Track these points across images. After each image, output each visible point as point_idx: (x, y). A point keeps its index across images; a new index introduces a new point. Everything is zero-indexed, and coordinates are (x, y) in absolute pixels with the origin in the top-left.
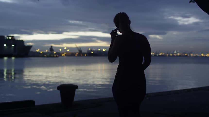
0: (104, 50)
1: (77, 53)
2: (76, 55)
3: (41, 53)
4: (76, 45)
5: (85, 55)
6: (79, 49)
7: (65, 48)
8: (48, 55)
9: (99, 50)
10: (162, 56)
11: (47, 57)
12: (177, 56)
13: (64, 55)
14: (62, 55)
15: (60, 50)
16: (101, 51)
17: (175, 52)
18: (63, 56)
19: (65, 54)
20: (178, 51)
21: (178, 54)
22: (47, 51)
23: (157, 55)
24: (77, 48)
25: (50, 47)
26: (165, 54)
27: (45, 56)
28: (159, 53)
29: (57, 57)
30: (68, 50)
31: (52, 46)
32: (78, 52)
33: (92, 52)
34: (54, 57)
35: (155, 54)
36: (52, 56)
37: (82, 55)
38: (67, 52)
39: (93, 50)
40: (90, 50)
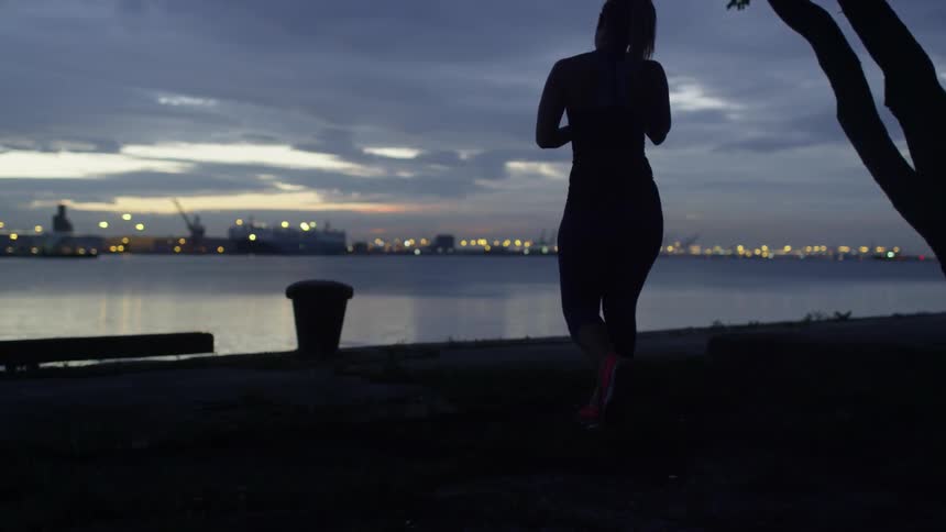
0: (305, 227)
1: (182, 241)
2: (177, 249)
3: (14, 237)
4: (177, 204)
5: (220, 249)
6: (192, 221)
7: (127, 217)
8: (49, 246)
9: (285, 224)
11: (44, 254)
13: (121, 248)
14: (113, 249)
15: (104, 225)
16: (294, 233)
18: (117, 252)
19: (125, 245)
22: (39, 229)
23: (545, 250)
24: (184, 216)
25: (55, 212)
27: (35, 250)
29: (88, 255)
30: (140, 227)
31: (62, 209)
32: (188, 233)
33: (252, 237)
34: (75, 255)
35: (535, 244)
36: (67, 250)
37: (203, 249)
38: (135, 236)
39: (257, 224)
40: (244, 226)
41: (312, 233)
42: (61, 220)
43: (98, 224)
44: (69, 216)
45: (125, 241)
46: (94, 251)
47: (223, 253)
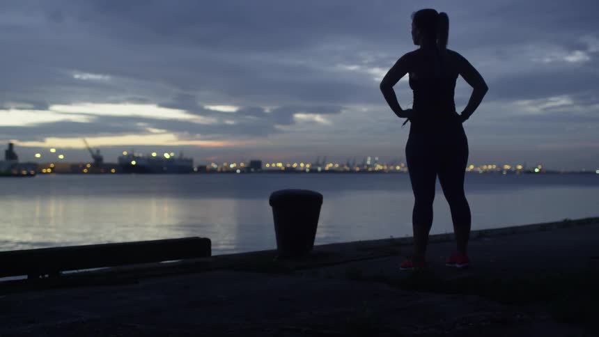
0: (167, 156)
1: (89, 166)
2: (85, 170)
4: (85, 142)
5: (113, 171)
6: (95, 152)
7: (53, 151)
8: (3, 169)
9: (154, 154)
10: (331, 171)
12: (374, 172)
13: (49, 170)
14: (44, 171)
15: (38, 155)
16: (160, 160)
17: (369, 162)
18: (47, 173)
19: (52, 168)
20: (377, 159)
21: (379, 167)
23: (319, 169)
24: (90, 150)
25: (7, 148)
26: (342, 166)
28: (324, 164)
29: (29, 175)
30: (61, 157)
31: (11, 145)
32: (92, 160)
33: (134, 163)
34: (20, 175)
35: (312, 165)
36: (15, 172)
37: (102, 170)
38: (58, 163)
39: (136, 155)
40: (128, 156)
41: (172, 159)
42: (10, 152)
43: (34, 155)
44: (15, 150)
45: (52, 165)
46: (32, 172)
47: (115, 173)
